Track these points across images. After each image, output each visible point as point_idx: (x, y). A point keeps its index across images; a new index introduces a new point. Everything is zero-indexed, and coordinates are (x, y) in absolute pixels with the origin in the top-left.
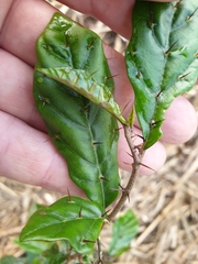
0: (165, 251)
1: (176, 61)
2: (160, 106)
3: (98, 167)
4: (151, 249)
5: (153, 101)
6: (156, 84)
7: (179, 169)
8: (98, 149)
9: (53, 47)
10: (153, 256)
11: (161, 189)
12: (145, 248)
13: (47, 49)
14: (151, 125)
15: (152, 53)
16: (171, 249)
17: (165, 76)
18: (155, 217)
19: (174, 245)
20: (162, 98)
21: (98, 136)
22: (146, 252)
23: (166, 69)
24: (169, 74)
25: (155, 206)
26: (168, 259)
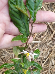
0: (51, 66)
1: (37, 3)
2: (35, 13)
3: (25, 29)
4: (47, 66)
5: (33, 13)
6: (33, 9)
7: (53, 44)
8: (25, 25)
9: (12, 3)
10: (48, 68)
11: (48, 49)
12: (46, 65)
13: (11, 3)
14: (34, 18)
15: (31, 2)
16: (53, 66)
17: (35, 7)
18: (47, 57)
19: (53, 64)
20: (35, 12)
21: (24, 22)
22: (46, 67)
23: (35, 5)
24: (36, 6)
25: (47, 54)
26: (52, 68)
